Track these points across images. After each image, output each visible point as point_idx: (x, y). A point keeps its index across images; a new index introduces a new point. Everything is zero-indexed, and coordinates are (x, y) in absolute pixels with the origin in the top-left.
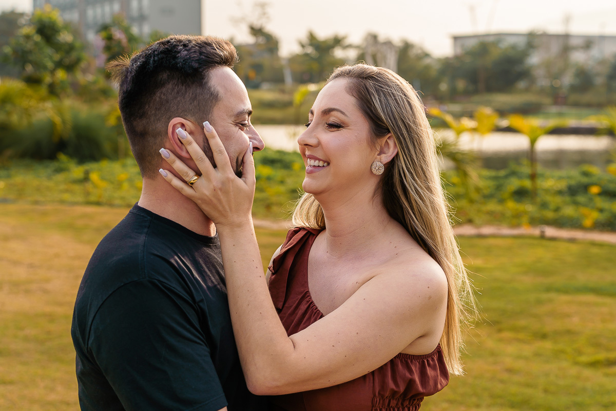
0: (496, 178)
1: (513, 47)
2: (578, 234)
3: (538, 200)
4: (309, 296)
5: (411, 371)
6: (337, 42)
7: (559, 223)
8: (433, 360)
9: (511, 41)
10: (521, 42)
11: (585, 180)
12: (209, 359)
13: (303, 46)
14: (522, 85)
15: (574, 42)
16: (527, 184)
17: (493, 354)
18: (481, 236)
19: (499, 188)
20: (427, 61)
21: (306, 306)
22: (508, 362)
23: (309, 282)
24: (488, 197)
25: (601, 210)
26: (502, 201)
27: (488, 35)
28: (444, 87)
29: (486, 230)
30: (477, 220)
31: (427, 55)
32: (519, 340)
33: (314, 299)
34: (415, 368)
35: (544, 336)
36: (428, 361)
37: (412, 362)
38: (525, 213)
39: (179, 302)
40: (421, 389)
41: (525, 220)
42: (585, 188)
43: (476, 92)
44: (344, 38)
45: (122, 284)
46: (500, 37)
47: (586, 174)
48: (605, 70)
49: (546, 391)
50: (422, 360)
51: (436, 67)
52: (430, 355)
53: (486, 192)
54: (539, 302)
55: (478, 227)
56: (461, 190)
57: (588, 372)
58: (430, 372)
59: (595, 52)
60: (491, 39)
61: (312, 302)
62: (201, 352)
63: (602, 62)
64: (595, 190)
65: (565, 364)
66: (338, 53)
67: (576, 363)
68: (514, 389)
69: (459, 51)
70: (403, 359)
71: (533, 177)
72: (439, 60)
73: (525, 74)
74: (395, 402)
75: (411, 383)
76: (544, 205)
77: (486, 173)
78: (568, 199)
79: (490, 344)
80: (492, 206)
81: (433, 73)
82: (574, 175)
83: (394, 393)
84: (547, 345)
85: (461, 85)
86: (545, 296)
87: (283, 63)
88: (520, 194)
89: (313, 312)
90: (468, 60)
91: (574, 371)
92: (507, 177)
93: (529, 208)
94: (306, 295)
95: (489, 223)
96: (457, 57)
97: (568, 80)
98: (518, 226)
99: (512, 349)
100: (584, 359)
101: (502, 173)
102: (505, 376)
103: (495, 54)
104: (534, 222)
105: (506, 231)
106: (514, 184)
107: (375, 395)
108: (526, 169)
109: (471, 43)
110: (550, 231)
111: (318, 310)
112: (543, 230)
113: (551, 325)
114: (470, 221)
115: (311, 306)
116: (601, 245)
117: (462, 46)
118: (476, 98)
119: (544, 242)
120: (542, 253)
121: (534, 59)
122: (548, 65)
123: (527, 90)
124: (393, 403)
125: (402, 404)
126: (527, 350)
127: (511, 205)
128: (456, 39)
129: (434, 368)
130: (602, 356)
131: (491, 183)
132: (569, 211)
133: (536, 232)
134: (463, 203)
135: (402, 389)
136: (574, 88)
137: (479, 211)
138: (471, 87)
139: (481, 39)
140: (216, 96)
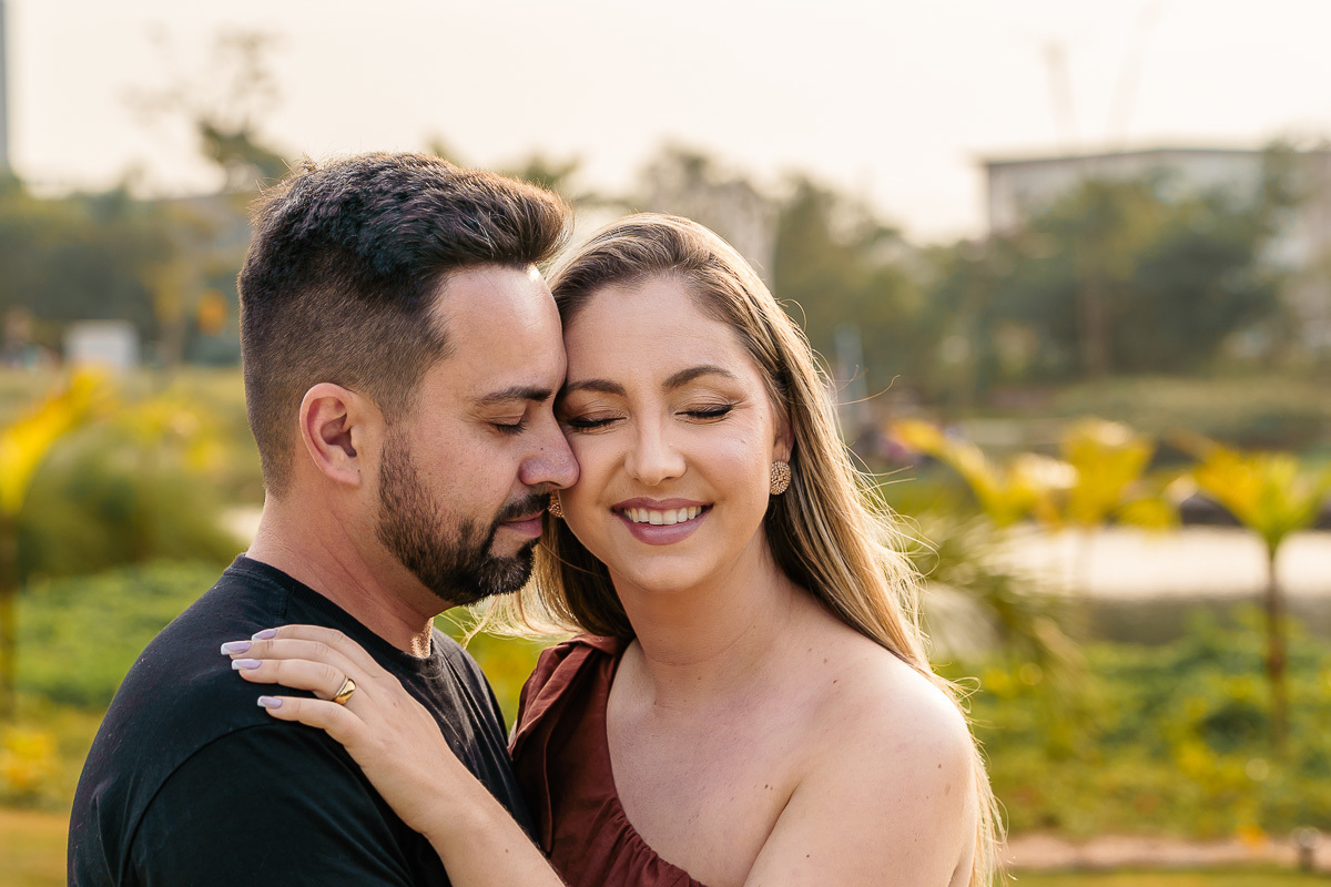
0: (1142, 674)
1: (1213, 201)
3: (1295, 747)
4: (620, 809)
10: (1243, 182)
14: (1247, 344)
16: (1255, 690)
18: (1086, 870)
19: (1152, 706)
20: (888, 255)
21: (613, 838)
23: (615, 778)
24: (1116, 740)
26: (1162, 753)
27: (1115, 156)
28: (955, 352)
29: (1107, 851)
30: (1075, 818)
31: (882, 234)
33: (632, 817)
38: (1246, 788)
41: (1245, 816)
43: (1074, 373)
44: (568, 169)
45: (231, 730)
46: (1161, 161)
51: (924, 278)
53: (1109, 721)
55: (1077, 840)
56: (1020, 717)
60: (1127, 170)
61: (629, 826)
69: (1007, 217)
71: (1274, 667)
72: (932, 254)
73: (1260, 304)
77: (1108, 656)
80: (1129, 770)
81: (912, 301)
85: (1016, 346)
88: (1231, 726)
89: (633, 852)
90: (1042, 250)
92: (1182, 668)
93: (1257, 769)
94: (612, 807)
95: (1117, 828)
96: (1000, 242)
98: (1221, 835)
101: (1166, 656)
103: (1144, 229)
104: (1275, 822)
105: (1176, 851)
106: (1211, 691)
108: (1253, 644)
109: (1055, 187)
111: (646, 846)
112: (1307, 845)
114: (1050, 823)
115: (627, 835)
117: (1020, 198)
118: (1074, 396)
121: (1293, 248)
123: (1268, 365)
127: (1195, 757)
128: (995, 168)
131: (1127, 693)
133: (1286, 853)
134: (1026, 761)
137: (1080, 787)
138: (1054, 357)
139: (1092, 171)
140: (435, 346)
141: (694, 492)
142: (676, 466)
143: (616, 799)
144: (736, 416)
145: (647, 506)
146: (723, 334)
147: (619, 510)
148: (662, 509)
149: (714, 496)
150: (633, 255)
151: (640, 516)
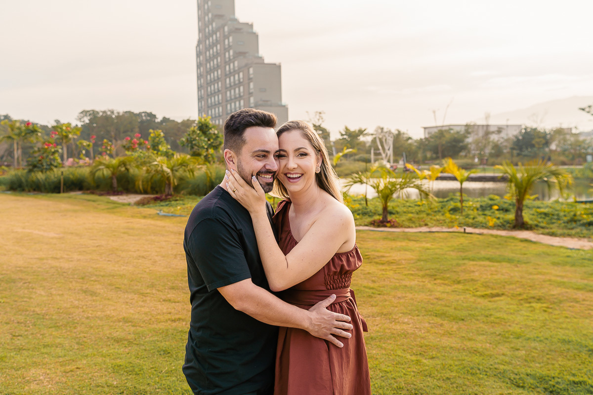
0: (442, 202)
1: (458, 133)
2: (485, 231)
3: (464, 213)
4: (291, 232)
5: (341, 261)
6: (361, 132)
7: (474, 226)
8: (353, 253)
9: (458, 129)
10: (462, 130)
11: (491, 202)
12: (243, 256)
13: (342, 135)
14: (463, 154)
15: (492, 129)
16: (459, 205)
17: (430, 291)
18: (431, 232)
19: (443, 207)
20: (410, 141)
22: (438, 295)
24: (437, 212)
25: (498, 218)
26: (443, 214)
27: (443, 126)
28: (420, 156)
29: (434, 229)
30: (430, 224)
31: (410, 138)
32: (445, 284)
34: (344, 259)
35: (459, 282)
36: (350, 254)
37: (342, 256)
38: (456, 220)
39: (229, 229)
40: (347, 268)
41: (456, 224)
42: (491, 206)
43: (437, 158)
44: (364, 130)
46: (450, 128)
47: (491, 199)
48: (509, 145)
49: (455, 309)
50: (347, 254)
51: (415, 144)
52: (351, 251)
53: (437, 209)
54: (458, 265)
55: (430, 227)
57: (480, 300)
58: (351, 259)
59: (503, 135)
60: (445, 128)
62: (240, 252)
63: (507, 140)
64: (496, 207)
65: (468, 296)
66: (362, 138)
67: (474, 296)
68: (438, 308)
69: (427, 135)
70: (338, 256)
71: (462, 201)
72: (416, 141)
73: (465, 148)
74: (337, 277)
75: (342, 266)
76: (467, 216)
77: (438, 200)
78: (480, 213)
79: (429, 286)
80: (439, 217)
81: (414, 148)
82: (486, 200)
83: (335, 273)
84: (460, 286)
85: (429, 155)
86: (461, 262)
87: (332, 144)
88: (454, 210)
91: (472, 299)
92: (448, 201)
93: (457, 216)
94: (290, 232)
95: (436, 226)
96: (426, 139)
97: (488, 150)
98: (452, 227)
99: (441, 289)
100: (478, 293)
101: (445, 199)
102: (435, 301)
103: (448, 137)
104: (460, 225)
106: (452, 205)
107: (325, 275)
108: (458, 197)
110: (469, 230)
111: (295, 239)
112: (465, 229)
113: (463, 276)
114: (426, 225)
115: (292, 237)
116: (496, 236)
117: (429, 133)
118: (437, 162)
119: (466, 235)
120: (463, 240)
121: (470, 140)
122: (477, 142)
123: (466, 156)
124: (336, 277)
125: (341, 277)
126: (448, 289)
127: (448, 215)
128: (425, 129)
129: (354, 257)
130: (489, 292)
131: (439, 205)
132: (481, 219)
133: (462, 230)
135: (338, 270)
136: (491, 155)
137: (431, 219)
138: (434, 156)
139: (440, 128)
140: (244, 142)
141: (299, 171)
142: (296, 166)
143: (290, 230)
144: (308, 157)
145: (290, 174)
146: (307, 142)
147: (286, 174)
148: (293, 174)
149: (304, 173)
150: (290, 126)
151: (289, 175)
